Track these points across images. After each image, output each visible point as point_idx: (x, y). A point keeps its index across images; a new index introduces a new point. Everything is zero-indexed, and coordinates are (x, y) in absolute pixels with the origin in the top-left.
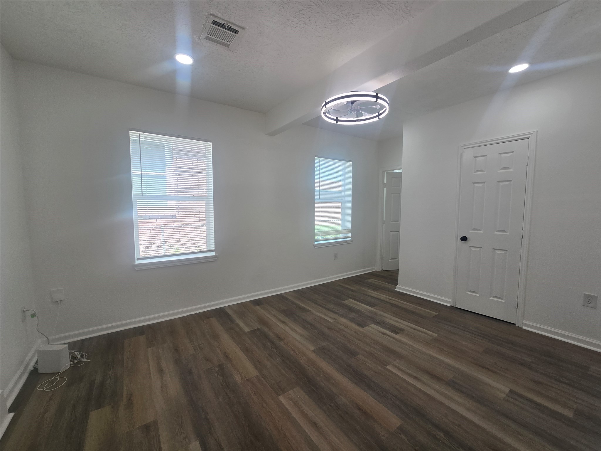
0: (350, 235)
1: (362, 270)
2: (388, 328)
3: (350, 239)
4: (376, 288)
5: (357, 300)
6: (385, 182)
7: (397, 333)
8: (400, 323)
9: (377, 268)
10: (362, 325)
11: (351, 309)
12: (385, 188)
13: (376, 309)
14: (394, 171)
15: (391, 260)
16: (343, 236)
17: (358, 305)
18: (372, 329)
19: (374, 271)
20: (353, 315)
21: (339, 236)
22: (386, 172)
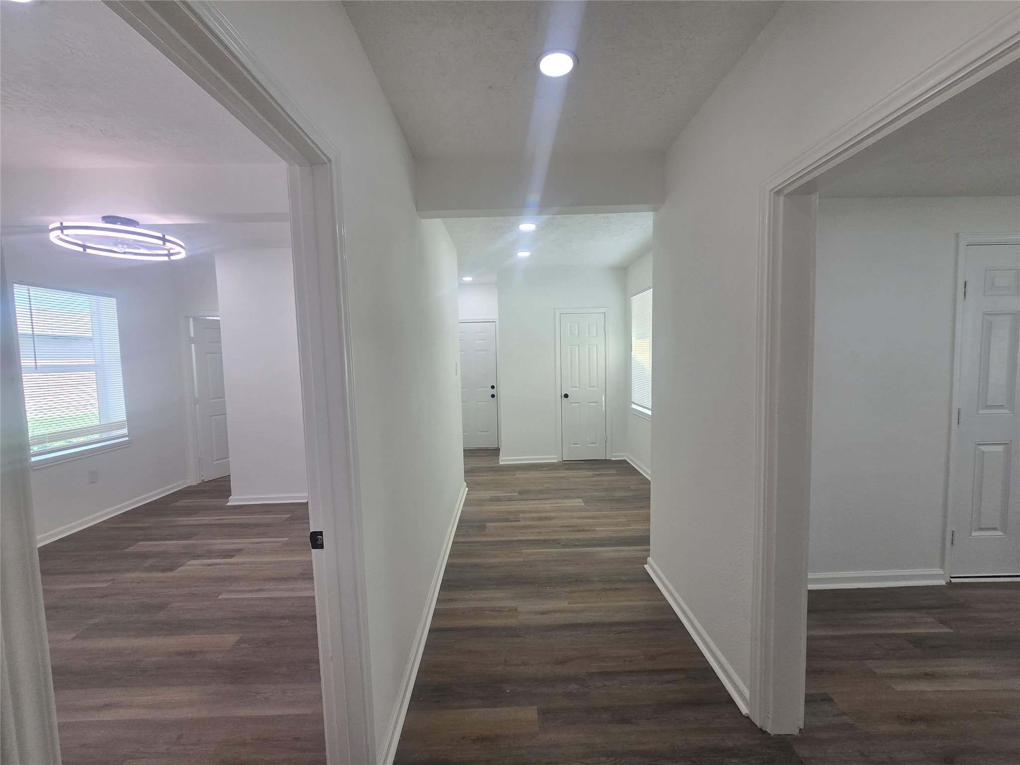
0: (125, 431)
1: (160, 490)
2: (218, 556)
3: (127, 439)
4: (190, 511)
5: (156, 540)
6: (192, 336)
7: (232, 556)
8: (233, 543)
9: (192, 480)
10: (171, 569)
11: (144, 556)
12: (193, 345)
13: (196, 540)
14: (208, 318)
15: (216, 462)
16: (105, 435)
17: (159, 545)
18: (192, 567)
19: (185, 486)
20: (150, 562)
21: (96, 436)
22: (191, 319)
